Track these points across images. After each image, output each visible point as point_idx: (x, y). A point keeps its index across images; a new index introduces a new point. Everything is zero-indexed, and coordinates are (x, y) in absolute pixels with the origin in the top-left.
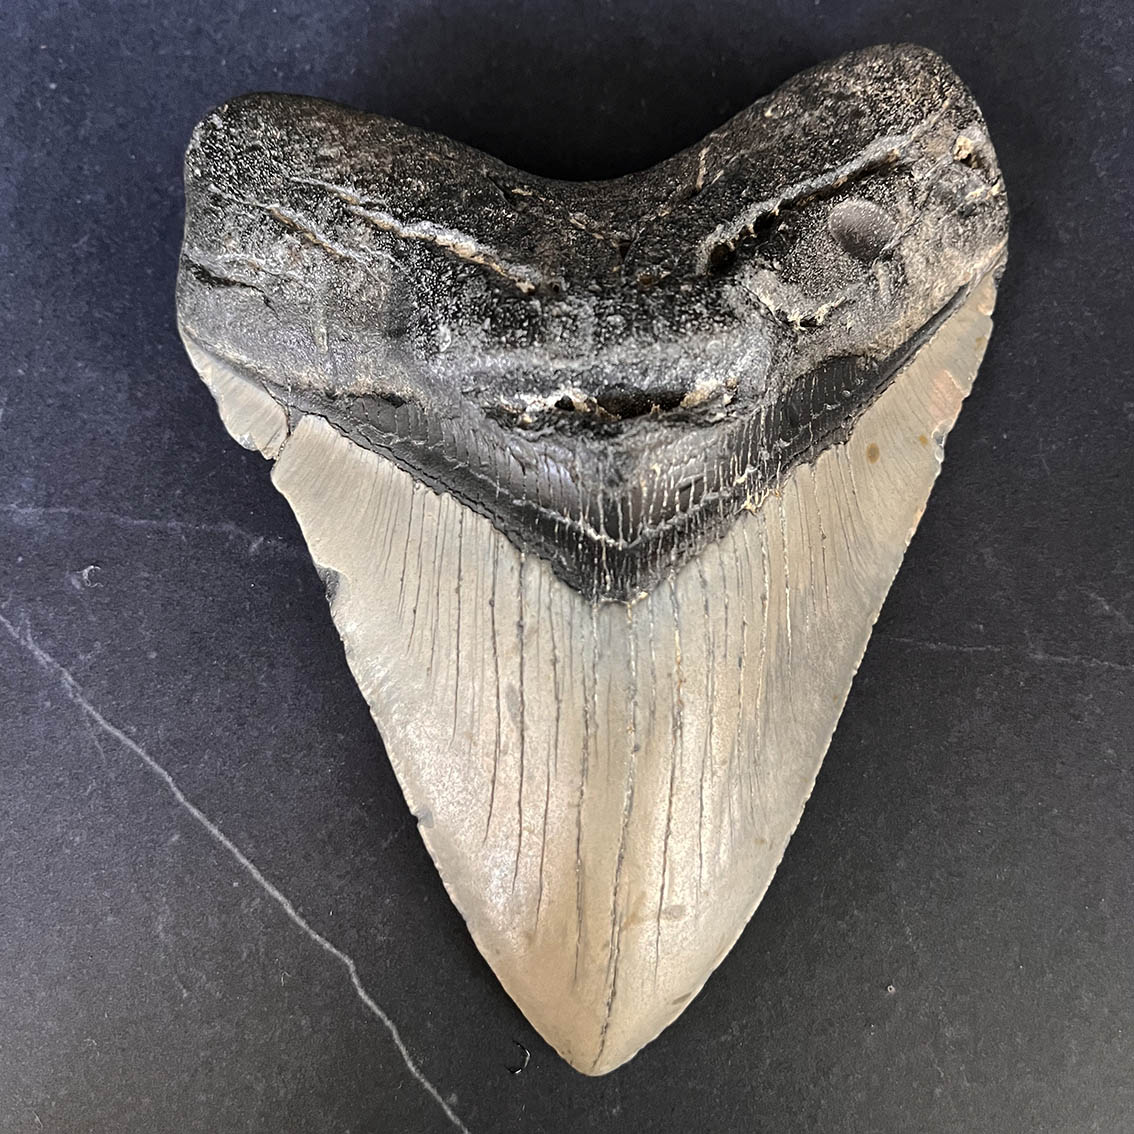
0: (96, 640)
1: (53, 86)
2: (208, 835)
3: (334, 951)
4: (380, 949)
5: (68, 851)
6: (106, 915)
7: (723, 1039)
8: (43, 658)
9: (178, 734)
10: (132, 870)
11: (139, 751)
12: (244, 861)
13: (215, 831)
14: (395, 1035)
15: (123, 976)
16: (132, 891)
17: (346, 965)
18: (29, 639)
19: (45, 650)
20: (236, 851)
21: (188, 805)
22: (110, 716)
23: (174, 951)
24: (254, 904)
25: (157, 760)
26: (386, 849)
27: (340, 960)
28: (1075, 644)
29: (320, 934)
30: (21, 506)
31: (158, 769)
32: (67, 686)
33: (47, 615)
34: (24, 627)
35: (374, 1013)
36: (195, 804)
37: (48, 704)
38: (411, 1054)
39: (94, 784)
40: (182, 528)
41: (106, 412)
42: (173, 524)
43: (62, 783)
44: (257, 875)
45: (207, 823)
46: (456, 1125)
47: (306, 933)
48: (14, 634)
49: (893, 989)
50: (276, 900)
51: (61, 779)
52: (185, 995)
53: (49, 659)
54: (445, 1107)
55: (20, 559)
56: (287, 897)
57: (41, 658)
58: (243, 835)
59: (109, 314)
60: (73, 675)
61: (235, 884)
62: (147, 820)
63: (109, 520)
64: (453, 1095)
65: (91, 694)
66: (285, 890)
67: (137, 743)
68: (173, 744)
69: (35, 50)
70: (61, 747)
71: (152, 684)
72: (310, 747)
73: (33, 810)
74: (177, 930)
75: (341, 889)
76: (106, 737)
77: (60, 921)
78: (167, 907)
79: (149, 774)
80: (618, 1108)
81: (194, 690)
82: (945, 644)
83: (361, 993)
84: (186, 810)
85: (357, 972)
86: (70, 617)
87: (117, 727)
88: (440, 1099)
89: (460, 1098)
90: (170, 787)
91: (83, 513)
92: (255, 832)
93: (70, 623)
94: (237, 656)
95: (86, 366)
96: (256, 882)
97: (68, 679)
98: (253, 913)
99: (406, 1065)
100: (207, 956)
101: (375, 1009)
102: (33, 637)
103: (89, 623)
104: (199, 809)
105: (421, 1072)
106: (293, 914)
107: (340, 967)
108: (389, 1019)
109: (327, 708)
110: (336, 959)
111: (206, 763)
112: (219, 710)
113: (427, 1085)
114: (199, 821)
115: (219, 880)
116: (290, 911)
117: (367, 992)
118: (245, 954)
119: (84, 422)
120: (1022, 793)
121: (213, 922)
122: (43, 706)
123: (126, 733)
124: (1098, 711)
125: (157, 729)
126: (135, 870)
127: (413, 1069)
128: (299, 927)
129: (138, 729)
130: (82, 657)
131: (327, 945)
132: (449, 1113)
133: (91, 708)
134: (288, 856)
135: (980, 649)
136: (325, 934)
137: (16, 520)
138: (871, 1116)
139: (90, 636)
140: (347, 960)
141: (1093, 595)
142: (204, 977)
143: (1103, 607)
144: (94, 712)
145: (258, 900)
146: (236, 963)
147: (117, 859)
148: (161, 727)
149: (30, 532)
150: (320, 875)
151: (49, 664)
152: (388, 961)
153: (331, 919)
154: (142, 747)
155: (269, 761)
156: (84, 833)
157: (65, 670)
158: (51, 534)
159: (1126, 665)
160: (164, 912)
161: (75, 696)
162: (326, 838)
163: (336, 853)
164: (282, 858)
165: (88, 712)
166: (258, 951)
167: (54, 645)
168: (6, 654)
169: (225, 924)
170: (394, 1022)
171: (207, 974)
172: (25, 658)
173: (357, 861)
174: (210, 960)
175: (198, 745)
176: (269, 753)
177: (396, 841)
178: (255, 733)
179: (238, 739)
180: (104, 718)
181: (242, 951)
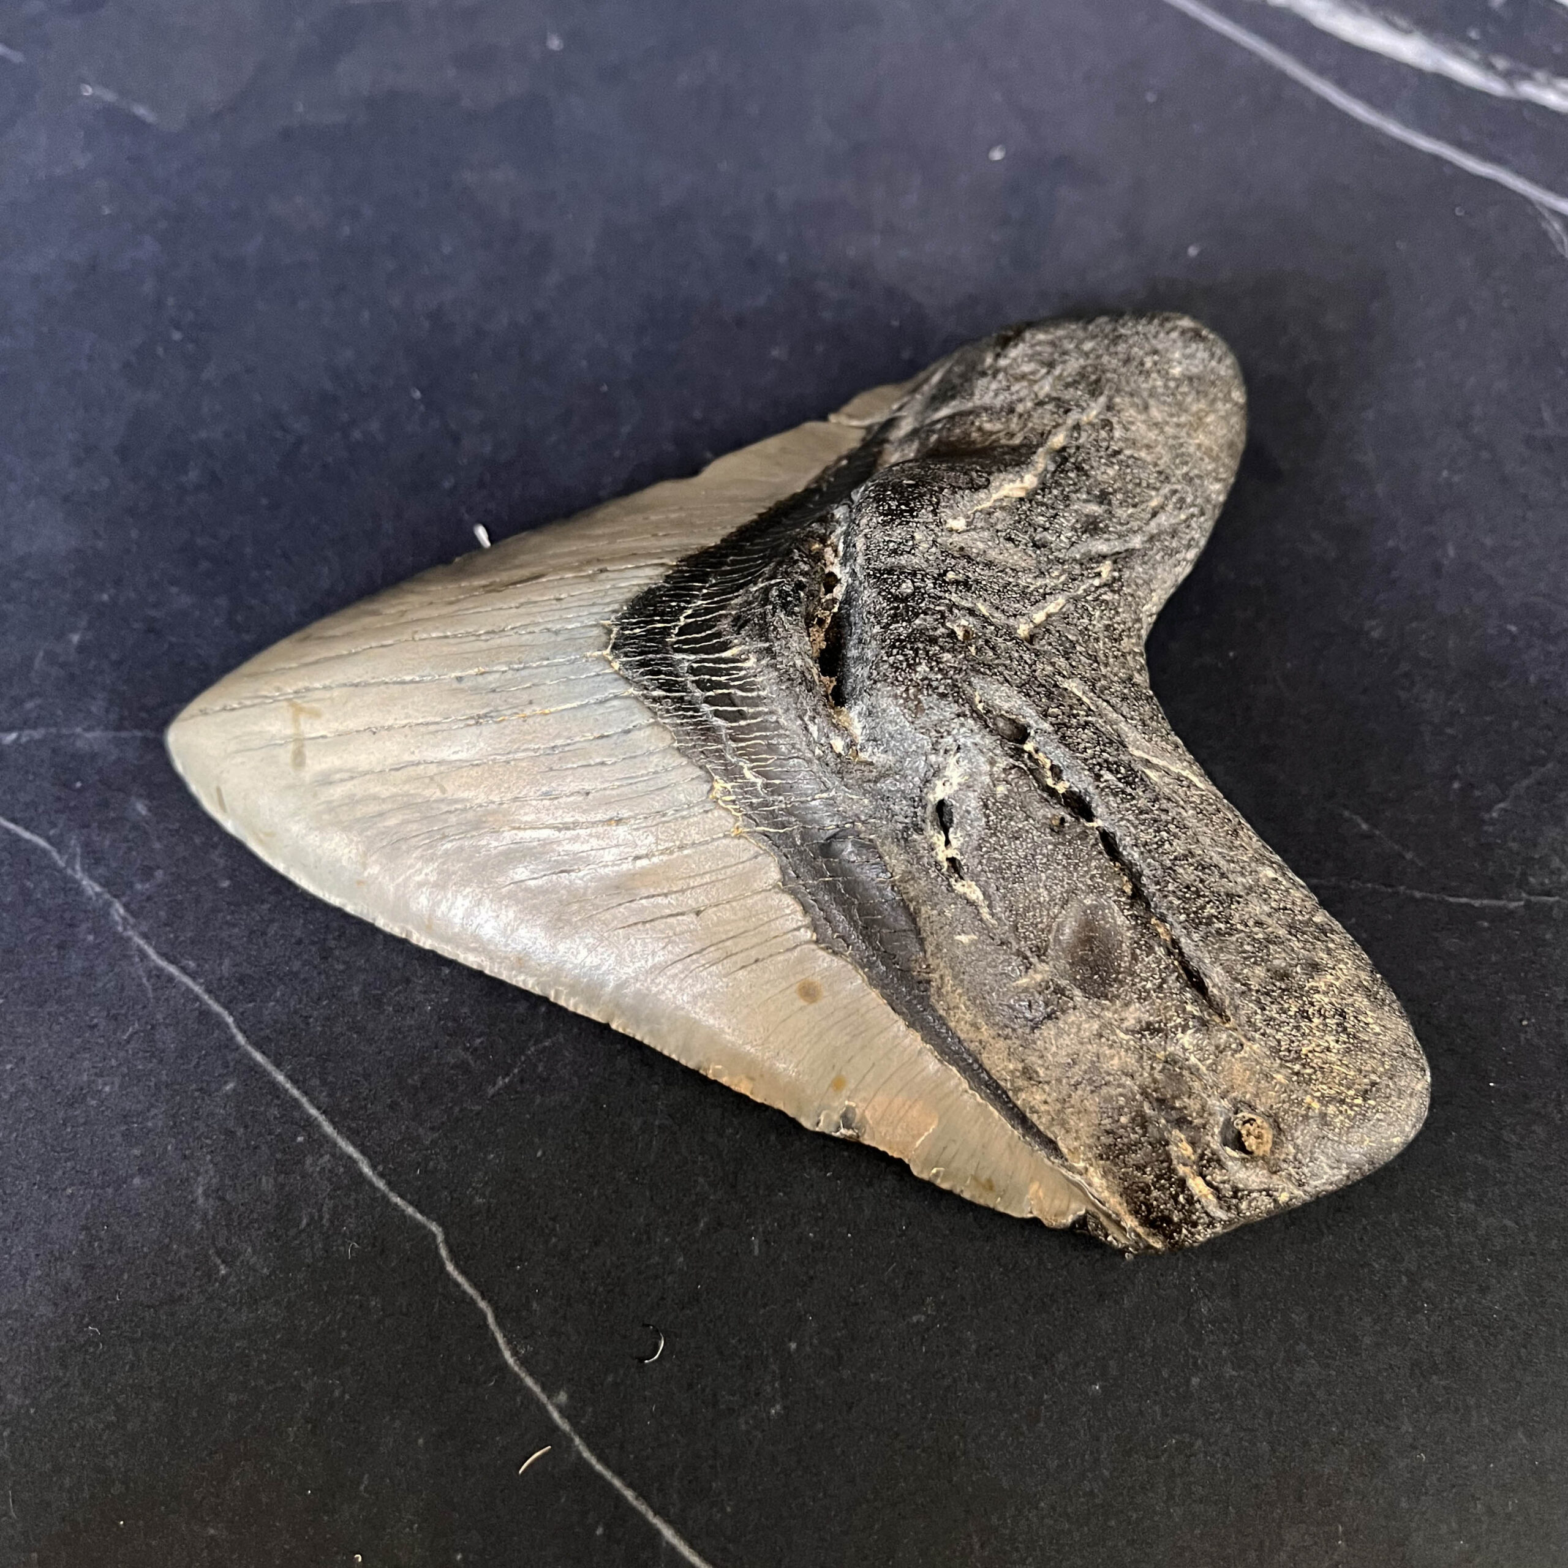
0: (158, 867)
2: (274, 1085)
3: (419, 1216)
4: (477, 1214)
5: (94, 1102)
6: (132, 1176)
7: (915, 1319)
8: (91, 887)
9: (246, 969)
10: (171, 1123)
11: (197, 989)
12: (313, 1112)
13: (280, 1078)
14: (491, 1319)
15: (145, 1249)
16: (169, 1147)
17: (434, 1236)
18: (78, 867)
19: (95, 880)
20: (304, 1100)
21: (250, 1048)
22: (165, 950)
23: (214, 1218)
24: (322, 1161)
25: (217, 999)
26: (493, 1096)
27: (424, 1227)
29: (402, 1197)
30: (89, 729)
31: (216, 1007)
32: (117, 918)
33: (101, 843)
34: (73, 856)
35: (464, 1292)
36: (258, 1047)
38: (509, 1342)
39: (137, 1025)
43: (96, 1026)
44: (328, 1129)
45: (270, 1068)
46: (563, 1431)
47: (384, 1197)
48: (60, 863)
50: (350, 1157)
51: (96, 1021)
52: (223, 1272)
53: (98, 889)
54: (550, 1408)
55: (79, 784)
56: (363, 1152)
57: (89, 889)
58: (316, 1082)
60: (126, 906)
61: (300, 1139)
62: (198, 1065)
64: (563, 1393)
66: (363, 1144)
67: (194, 979)
68: (241, 981)
69: (160, 304)
70: (100, 985)
71: (221, 915)
72: (408, 981)
73: (56, 1054)
74: (220, 1193)
75: (434, 1143)
76: (157, 975)
77: (72, 1184)
78: (211, 1166)
79: (205, 1014)
80: (778, 1407)
81: (272, 921)
83: (450, 1267)
84: (247, 1055)
85: (447, 1241)
86: (130, 844)
87: (172, 963)
88: (543, 1398)
89: (571, 1397)
90: (229, 1029)
92: (330, 1079)
93: (130, 849)
95: (182, 592)
96: (325, 1136)
97: (118, 910)
98: (320, 1173)
99: (503, 1356)
100: (256, 1225)
101: (467, 1286)
102: (82, 865)
103: (152, 850)
104: (263, 1053)
105: (522, 1364)
106: (370, 1173)
107: (425, 1237)
108: (483, 1298)
110: (421, 1227)
111: (277, 1001)
112: (299, 942)
113: (529, 1382)
114: (261, 1066)
115: (280, 1134)
116: (367, 1170)
117: (457, 1266)
118: (304, 1222)
119: (171, 645)
121: (267, 1184)
122: (85, 940)
123: (184, 970)
125: (221, 964)
126: (175, 1123)
127: (511, 1361)
128: (376, 1189)
129: (198, 965)
130: (139, 887)
131: (410, 1210)
132: (556, 1415)
133: (141, 942)
134: (369, 1106)
136: (409, 1196)
137: (79, 743)
138: (1110, 1415)
139: (152, 864)
140: (434, 1228)
141: (1347, 814)
142: (249, 1250)
143: (1359, 825)
144: (146, 947)
145: (327, 1157)
146: (292, 1232)
147: (154, 1111)
148: (227, 962)
149: (94, 756)
150: (407, 1128)
151: (97, 894)
152: (487, 1228)
153: (418, 1178)
154: (201, 984)
155: (356, 999)
156: (117, 1081)
157: (115, 900)
158: (119, 759)
159: (1391, 886)
160: (206, 1172)
161: (125, 929)
162: (419, 1085)
163: (430, 1102)
164: (361, 1108)
165: (138, 946)
166: (321, 1218)
167: (107, 874)
168: (46, 884)
169: (283, 1186)
170: (490, 1301)
171: (254, 1246)
172: (72, 888)
173: (457, 1109)
174: (260, 1229)
175: (269, 981)
176: (356, 989)
177: (507, 1087)
178: (341, 967)
179: (319, 974)
180: (157, 953)
181: (301, 1218)
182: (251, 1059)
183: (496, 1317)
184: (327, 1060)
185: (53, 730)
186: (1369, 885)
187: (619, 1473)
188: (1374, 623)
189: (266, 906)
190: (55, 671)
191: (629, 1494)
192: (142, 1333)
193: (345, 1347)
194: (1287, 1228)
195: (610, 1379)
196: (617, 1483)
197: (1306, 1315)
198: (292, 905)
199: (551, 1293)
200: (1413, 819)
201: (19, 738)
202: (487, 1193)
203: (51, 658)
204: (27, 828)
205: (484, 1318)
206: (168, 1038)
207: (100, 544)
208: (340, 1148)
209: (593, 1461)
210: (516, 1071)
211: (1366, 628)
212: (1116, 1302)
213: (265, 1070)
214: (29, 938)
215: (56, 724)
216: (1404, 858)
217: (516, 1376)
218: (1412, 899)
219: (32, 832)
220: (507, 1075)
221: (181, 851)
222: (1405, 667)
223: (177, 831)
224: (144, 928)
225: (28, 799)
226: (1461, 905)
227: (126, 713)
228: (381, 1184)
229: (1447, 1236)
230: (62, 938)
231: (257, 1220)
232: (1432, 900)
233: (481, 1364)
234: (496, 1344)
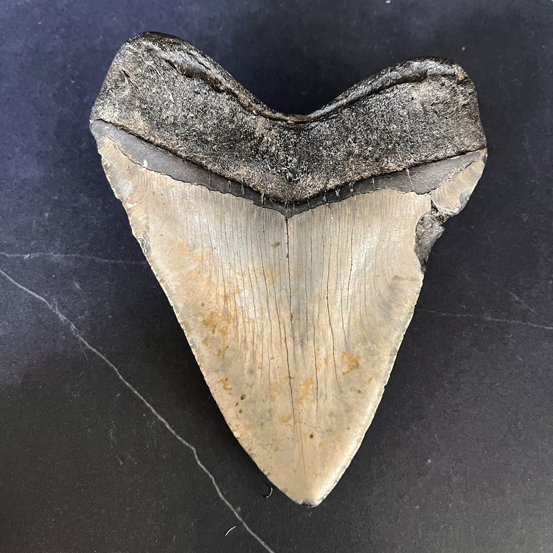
0: (86, 310)
1: (73, 82)
2: (134, 395)
3: (187, 444)
4: (207, 443)
5: (71, 401)
6: (87, 429)
8: (62, 317)
9: (121, 350)
11: (103, 358)
12: (148, 405)
13: (136, 392)
14: (214, 481)
16: (99, 418)
17: (193, 451)
19: (63, 314)
20: (145, 400)
21: (124, 381)
22: (91, 343)
23: (117, 444)
24: (152, 423)
25: (111, 362)
27: (189, 448)
28: (504, 314)
29: (181, 437)
30: (55, 253)
31: (111, 365)
32: (73, 330)
33: (64, 300)
34: (55, 305)
35: (204, 472)
36: (127, 380)
37: (64, 337)
38: (220, 489)
39: (84, 371)
40: (124, 263)
41: (92, 215)
42: (120, 261)
43: (69, 371)
44: (154, 411)
45: (132, 388)
46: (240, 521)
47: (175, 437)
48: (50, 307)
49: (430, 461)
50: (162, 422)
51: (69, 369)
52: (121, 464)
53: (65, 318)
54: (235, 513)
55: (54, 276)
56: (166, 420)
57: (61, 318)
58: (148, 394)
59: (94, 174)
60: (75, 325)
61: (144, 415)
62: (106, 387)
63: (93, 260)
64: (239, 508)
65: (83, 333)
66: (166, 417)
67: (102, 354)
68: (118, 354)
69: (65, 67)
71: (110, 329)
74: (118, 435)
75: (191, 417)
76: (89, 352)
77: (67, 431)
78: (114, 425)
79: (107, 367)
80: (311, 513)
81: (129, 331)
82: (449, 314)
83: (199, 463)
84: (123, 383)
85: (197, 453)
86: (75, 300)
87: (95, 348)
88: (233, 509)
89: (242, 509)
90: (116, 373)
91: (82, 256)
92: (153, 393)
93: (75, 302)
94: (147, 317)
95: (84, 196)
96: (153, 414)
97: (73, 327)
98: (152, 427)
99: (218, 494)
100: (131, 447)
101: (205, 469)
102: (58, 309)
103: (83, 303)
104: (129, 382)
105: (225, 497)
106: (169, 428)
107: (190, 451)
108: (211, 474)
111: (133, 363)
112: (138, 340)
113: (228, 503)
114: (129, 387)
115: (137, 413)
117: (201, 462)
119: (83, 219)
120: (483, 376)
121: (134, 431)
122: (62, 338)
123: (98, 350)
124: (515, 341)
125: (111, 348)
126: (100, 409)
127: (221, 496)
128: (172, 434)
129: (104, 349)
130: (79, 317)
131: (184, 442)
132: (237, 515)
133: (82, 339)
134: (168, 403)
135: (464, 315)
136: (183, 437)
137: (52, 259)
138: (421, 517)
139: (83, 308)
140: (193, 448)
141: (511, 293)
142: (130, 456)
143: (515, 298)
144: (84, 341)
145: (154, 422)
146: (144, 450)
147: (92, 404)
148: (113, 347)
149: (58, 265)
150: (181, 410)
151: (65, 321)
152: (211, 449)
153: (186, 430)
154: (104, 356)
156: (79, 393)
157: (72, 323)
158: (67, 265)
159: (526, 322)
160: (112, 428)
161: (76, 334)
164: (165, 404)
165: (81, 340)
166: (154, 444)
167: (67, 312)
168: (46, 316)
169: (139, 433)
170: (213, 475)
171: (131, 454)
172: (55, 318)
174: (133, 448)
175: (129, 355)
180: (88, 343)
181: (147, 445)
182: (125, 385)
183: (215, 480)
184: (152, 385)
185: (43, 254)
186: (518, 322)
187: (259, 536)
188: (525, 215)
189: (126, 326)
190: (41, 229)
191: (263, 543)
192: (96, 485)
193: (165, 491)
195: (255, 503)
196: (258, 539)
197: (488, 483)
198: (135, 325)
199: (234, 472)
200: (534, 295)
201: (30, 257)
202: (210, 436)
203: (39, 223)
204: (37, 294)
205: (211, 481)
206: (94, 376)
207: (52, 175)
208: (159, 419)
209: (250, 531)
211: (522, 217)
212: (424, 477)
213: (130, 389)
214: (42, 337)
215: (43, 251)
216: (530, 311)
217: (223, 501)
218: (533, 328)
219: (39, 295)
221: (93, 303)
222: (535, 234)
223: (91, 295)
225: (37, 281)
227: (68, 247)
228: (174, 432)
229: (538, 455)
230: (54, 337)
231: (131, 445)
232: (539, 328)
233: (211, 497)
234: (216, 490)
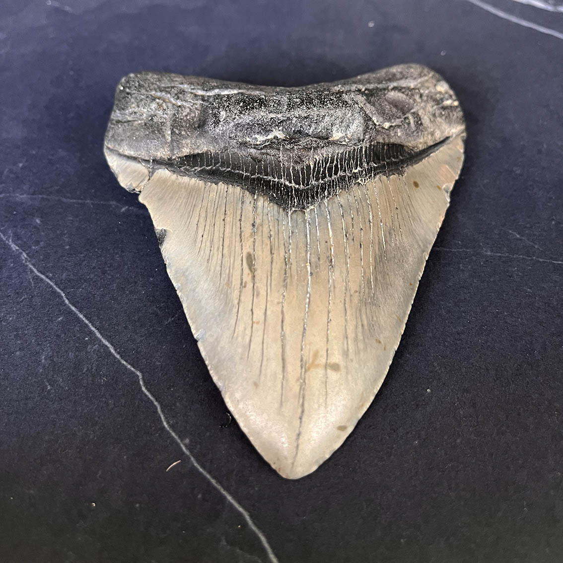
0: (42, 241)
2: (78, 319)
3: (132, 369)
4: (157, 368)
5: (4, 324)
6: (16, 351)
8: (14, 247)
9: (72, 277)
11: (51, 283)
12: (93, 329)
13: (81, 316)
14: (159, 409)
15: (18, 379)
16: (33, 341)
17: (138, 376)
18: (10, 240)
19: (17, 245)
20: (90, 325)
21: (70, 305)
22: (41, 269)
23: (48, 367)
24: (94, 347)
25: (59, 288)
26: (167, 325)
27: (134, 373)
29: (126, 361)
30: (21, 194)
31: (58, 290)
32: (23, 258)
33: (21, 232)
34: (9, 237)
35: (149, 398)
36: (74, 305)
38: (166, 418)
39: (26, 296)
40: (92, 203)
42: (88, 201)
43: (9, 296)
44: (98, 335)
45: (77, 312)
46: (186, 455)
47: (119, 361)
48: (4, 239)
49: (429, 391)
50: (106, 346)
51: (9, 294)
52: (49, 388)
53: (17, 248)
54: (182, 445)
55: (15, 212)
56: (112, 345)
58: (95, 318)
60: (27, 254)
61: (87, 339)
62: (48, 311)
63: (59, 200)
64: (187, 439)
66: (112, 341)
67: (51, 280)
68: (69, 281)
70: (13, 281)
71: (64, 258)
72: (136, 283)
74: (51, 358)
75: (141, 341)
76: (37, 278)
78: (49, 348)
79: (54, 293)
81: (84, 260)
82: (443, 249)
83: (144, 389)
84: (69, 307)
85: (143, 379)
86: (32, 233)
87: (43, 274)
88: (179, 441)
89: (191, 441)
90: (63, 298)
91: (48, 197)
92: (101, 317)
93: (32, 235)
94: (107, 248)
95: (63, 151)
96: (97, 338)
97: (24, 255)
98: (93, 351)
99: (163, 424)
100: (65, 371)
101: (150, 396)
102: (12, 240)
103: (40, 235)
104: (75, 307)
105: (171, 427)
106: (114, 352)
107: (134, 377)
108: (157, 401)
109: (146, 268)
110: (133, 373)
112: (94, 268)
113: (173, 434)
114: (73, 311)
115: (79, 337)
116: (113, 351)
117: (146, 388)
118: (85, 370)
119: (57, 168)
120: (488, 306)
121: (71, 355)
122: (9, 266)
123: (47, 277)
124: (520, 274)
125: (62, 275)
126: (36, 332)
127: (166, 426)
128: (116, 358)
129: (53, 275)
130: (33, 248)
131: (129, 366)
132: (184, 448)
134: (116, 327)
135: (460, 250)
136: (129, 361)
137: (17, 199)
138: (422, 454)
139: (39, 240)
140: (138, 373)
142: (61, 380)
143: (516, 236)
144: (33, 268)
145: (97, 346)
146: (79, 374)
147: (28, 327)
148: (64, 274)
149: (22, 203)
150: (131, 336)
151: (17, 250)
152: (160, 374)
153: (133, 354)
154: (53, 282)
155: (114, 288)
156: (15, 316)
157: (23, 252)
158: (32, 204)
159: (530, 257)
160: (47, 350)
161: (26, 262)
162: (137, 320)
163: (141, 326)
164: (113, 328)
165: (30, 268)
166: (92, 368)
167: (22, 243)
169: (77, 356)
170: (159, 402)
171: (63, 379)
172: (7, 247)
173: (151, 329)
174: (66, 372)
175: (81, 281)
176: (115, 285)
177: (172, 321)
178: (110, 277)
179: (101, 279)
180: (38, 271)
181: (84, 368)
182: (70, 309)
183: (162, 408)
184: (100, 310)
185: (8, 195)
186: (521, 256)
187: (210, 473)
189: (83, 255)
190: (12, 176)
191: (213, 481)
192: (12, 411)
193: (97, 419)
194: (495, 381)
195: (208, 434)
196: (208, 476)
197: (505, 415)
198: (93, 255)
199: (185, 400)
200: (537, 234)
202: (161, 361)
203: (11, 171)
205: (156, 409)
206: (37, 301)
207: (35, 136)
208: (103, 342)
209: (199, 467)
210: (176, 316)
211: (514, 170)
212: (424, 408)
213: (75, 313)
215: (9, 192)
217: (168, 433)
218: (539, 262)
220: (173, 317)
221: (52, 236)
222: (530, 183)
223: (51, 229)
224: (34, 261)
226: (558, 264)
227: (37, 189)
228: (118, 356)
231: (65, 369)
232: (546, 262)
233: (153, 426)
234: (161, 418)
